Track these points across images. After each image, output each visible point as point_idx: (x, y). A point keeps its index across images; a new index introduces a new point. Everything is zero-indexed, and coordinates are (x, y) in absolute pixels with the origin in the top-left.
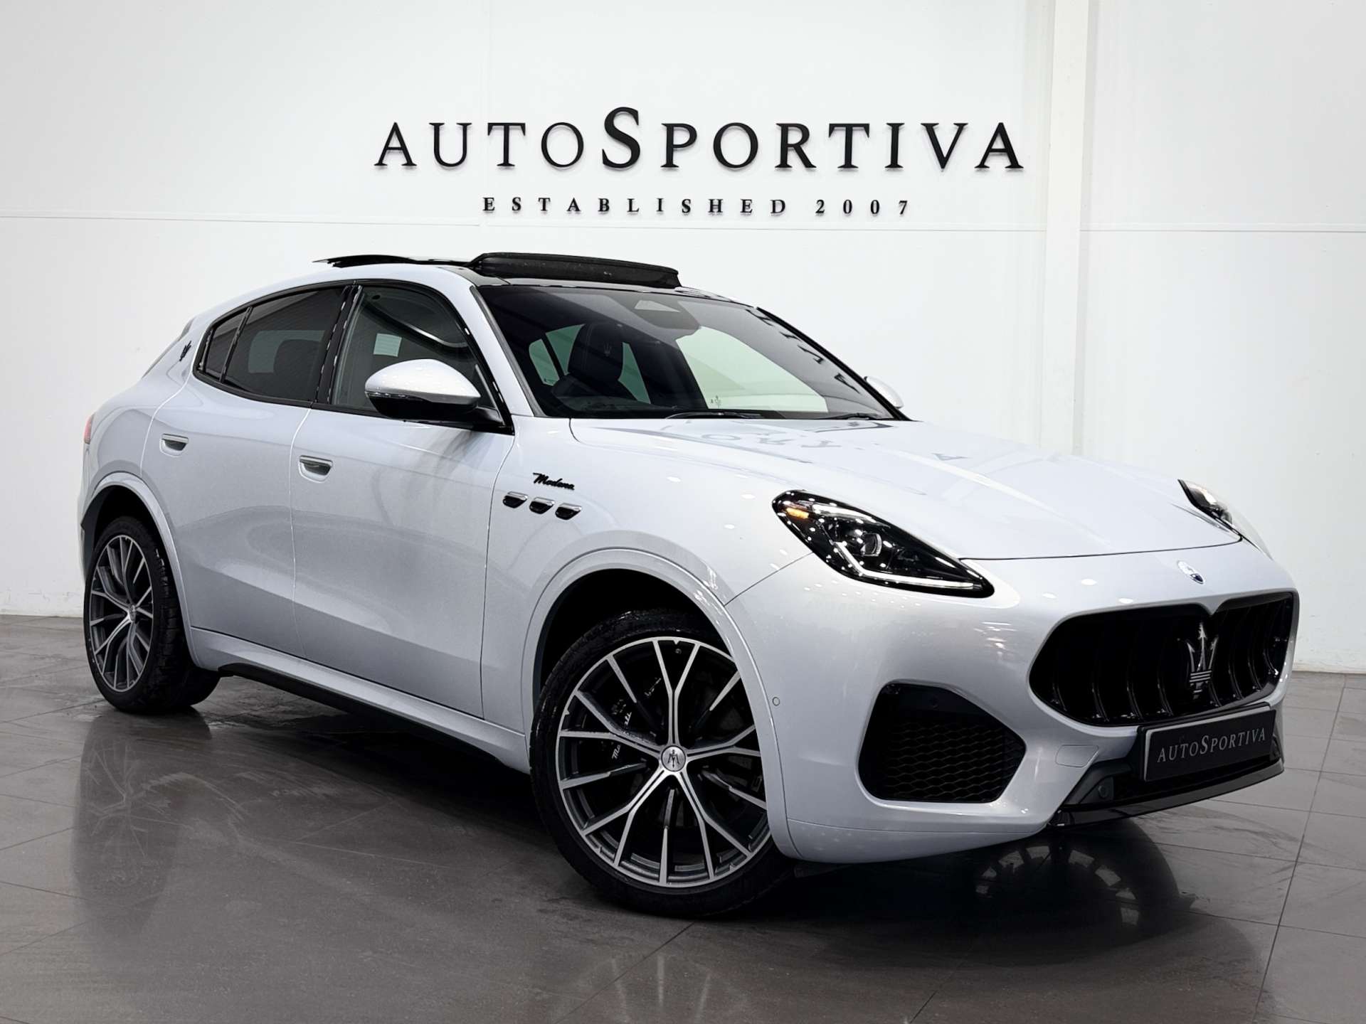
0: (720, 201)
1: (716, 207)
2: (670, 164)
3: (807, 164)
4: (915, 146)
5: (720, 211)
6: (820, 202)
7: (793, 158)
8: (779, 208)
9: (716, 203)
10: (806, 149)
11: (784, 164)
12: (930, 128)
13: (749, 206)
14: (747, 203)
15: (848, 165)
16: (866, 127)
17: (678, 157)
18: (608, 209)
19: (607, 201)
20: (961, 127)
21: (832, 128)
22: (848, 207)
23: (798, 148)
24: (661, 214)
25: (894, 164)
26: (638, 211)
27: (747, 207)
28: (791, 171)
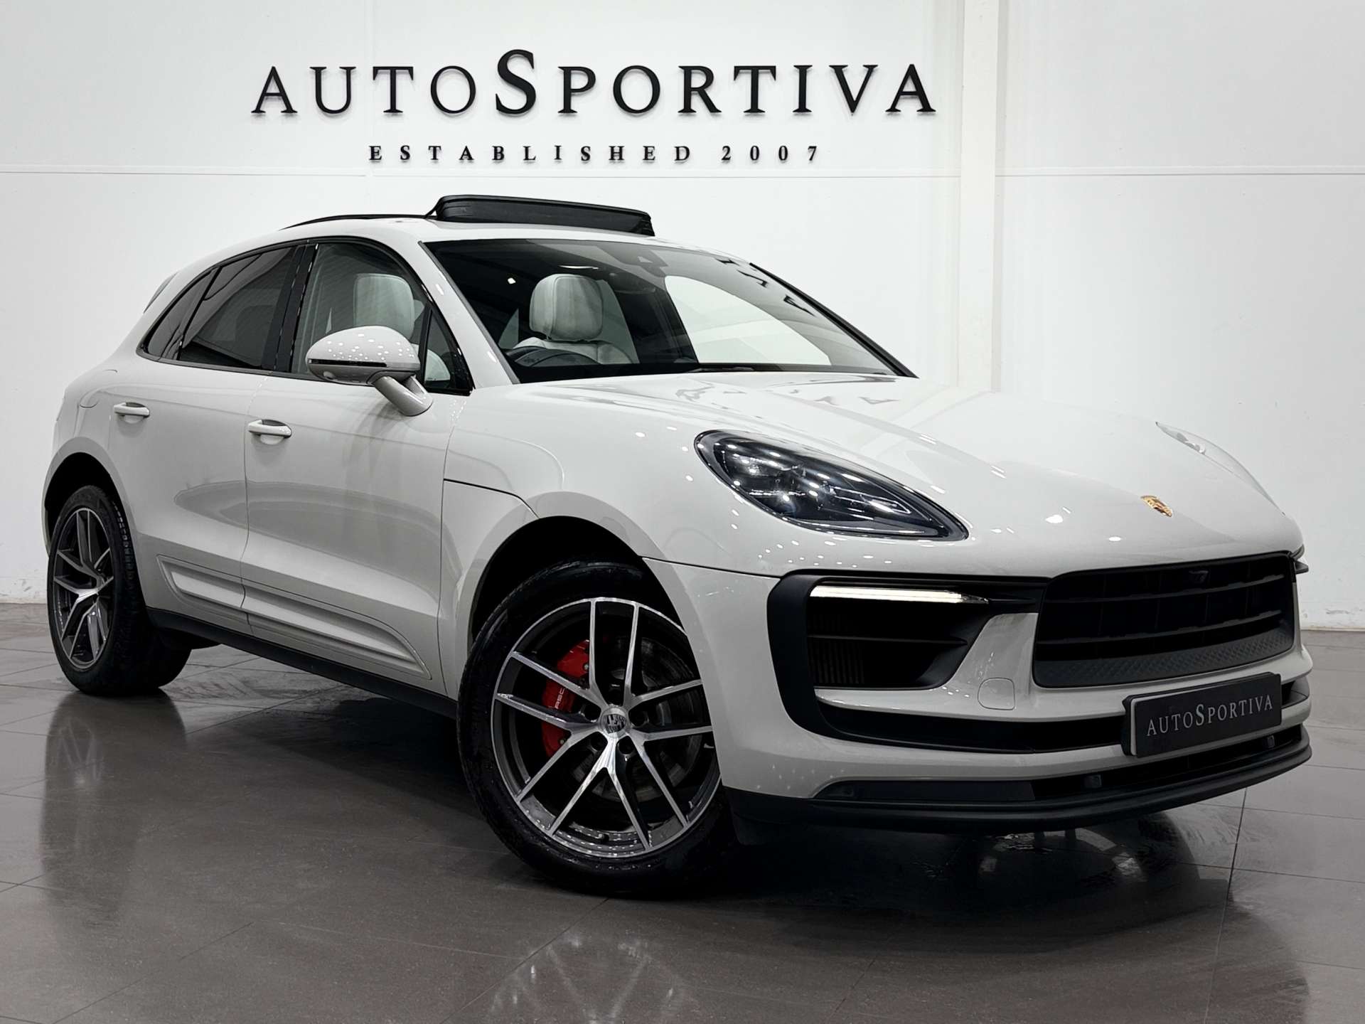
0: (621, 148)
1: (616, 154)
2: (567, 109)
3: (712, 108)
4: (823, 89)
5: (621, 158)
6: (726, 149)
7: (696, 102)
8: (683, 155)
9: (617, 150)
10: (710, 93)
11: (687, 109)
12: (839, 71)
14: (650, 150)
15: (754, 109)
16: (772, 70)
17: (576, 102)
18: (502, 157)
19: (502, 149)
20: (871, 69)
21: (737, 70)
22: (755, 154)
23: (702, 92)
24: (560, 162)
25: (802, 108)
26: (534, 159)
27: (650, 154)
28: (694, 116)
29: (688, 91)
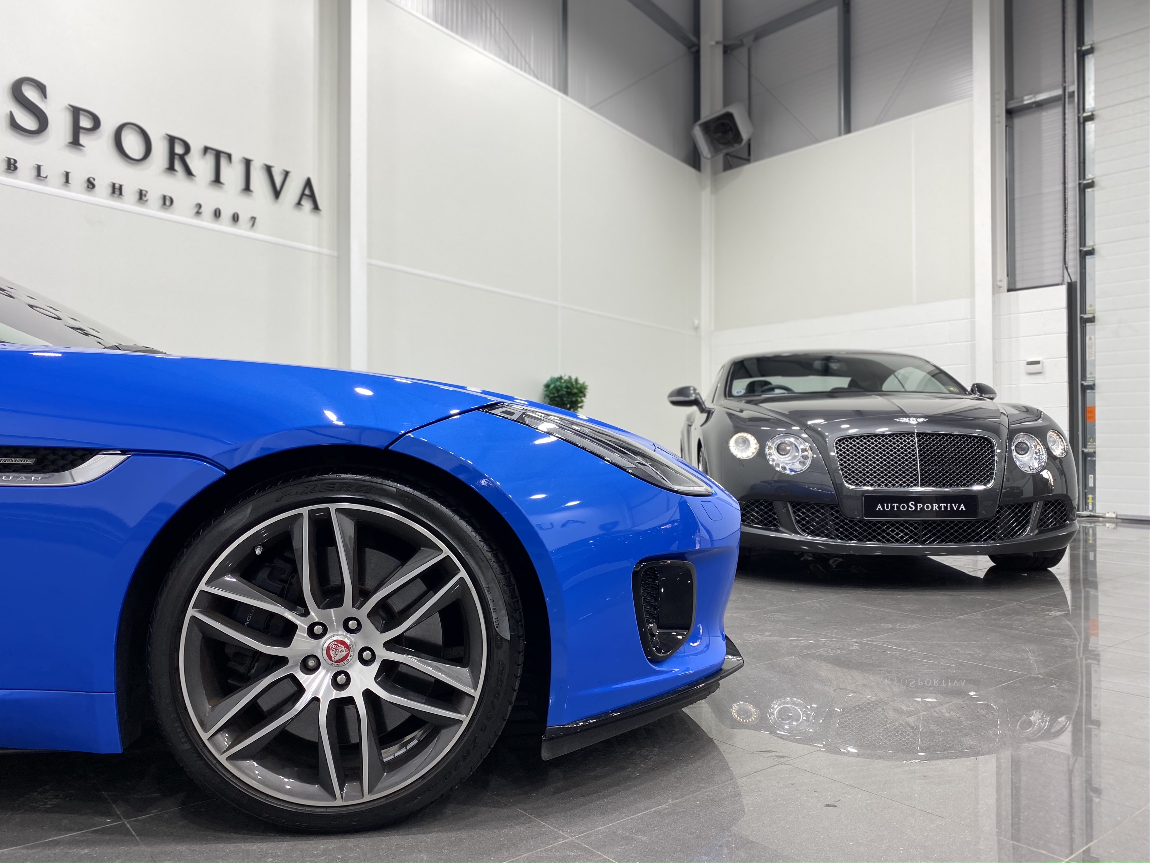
0: (121, 186)
1: (117, 190)
2: (75, 143)
3: (189, 172)
4: (258, 179)
5: (121, 193)
6: (198, 206)
7: (178, 166)
8: (168, 203)
9: (117, 186)
10: (188, 159)
11: (171, 168)
12: (269, 169)
13: (145, 196)
14: (144, 193)
15: (217, 180)
16: (229, 156)
17: (83, 139)
18: (16, 168)
19: (15, 161)
20: (287, 174)
21: (206, 149)
22: (217, 214)
23: (182, 158)
24: (67, 186)
25: (247, 188)
26: (46, 177)
27: (143, 197)
28: (175, 175)
29: (172, 154)
